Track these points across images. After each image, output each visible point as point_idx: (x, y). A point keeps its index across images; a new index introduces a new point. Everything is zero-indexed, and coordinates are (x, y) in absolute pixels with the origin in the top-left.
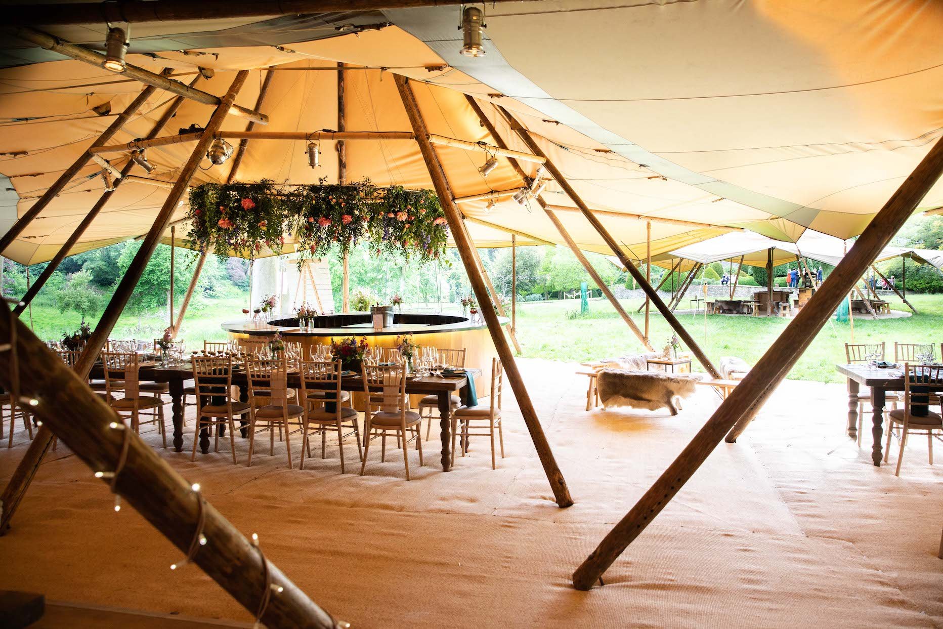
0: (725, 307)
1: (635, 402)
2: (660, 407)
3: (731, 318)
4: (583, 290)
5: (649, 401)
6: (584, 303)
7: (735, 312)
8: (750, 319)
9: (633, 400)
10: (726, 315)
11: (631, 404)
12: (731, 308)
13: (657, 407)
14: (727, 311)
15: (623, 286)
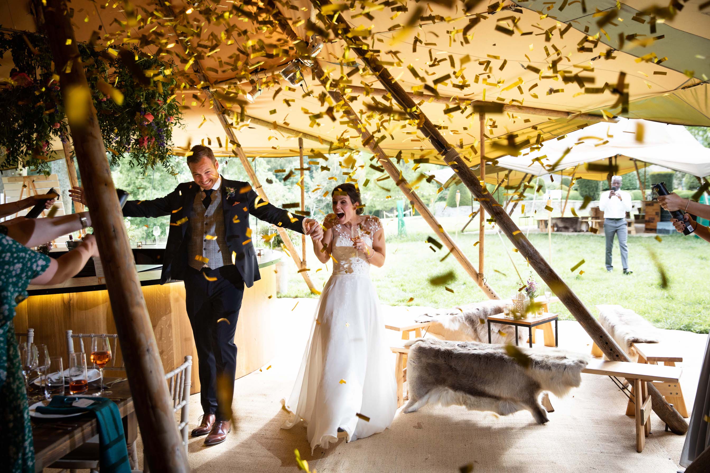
0: (561, 225)
1: (472, 398)
2: (516, 410)
3: (570, 237)
4: (399, 209)
5: (497, 398)
6: (400, 224)
7: (571, 230)
8: (591, 237)
9: (469, 396)
10: (563, 233)
11: (465, 403)
12: (567, 225)
13: (512, 411)
14: (563, 229)
15: (444, 204)
